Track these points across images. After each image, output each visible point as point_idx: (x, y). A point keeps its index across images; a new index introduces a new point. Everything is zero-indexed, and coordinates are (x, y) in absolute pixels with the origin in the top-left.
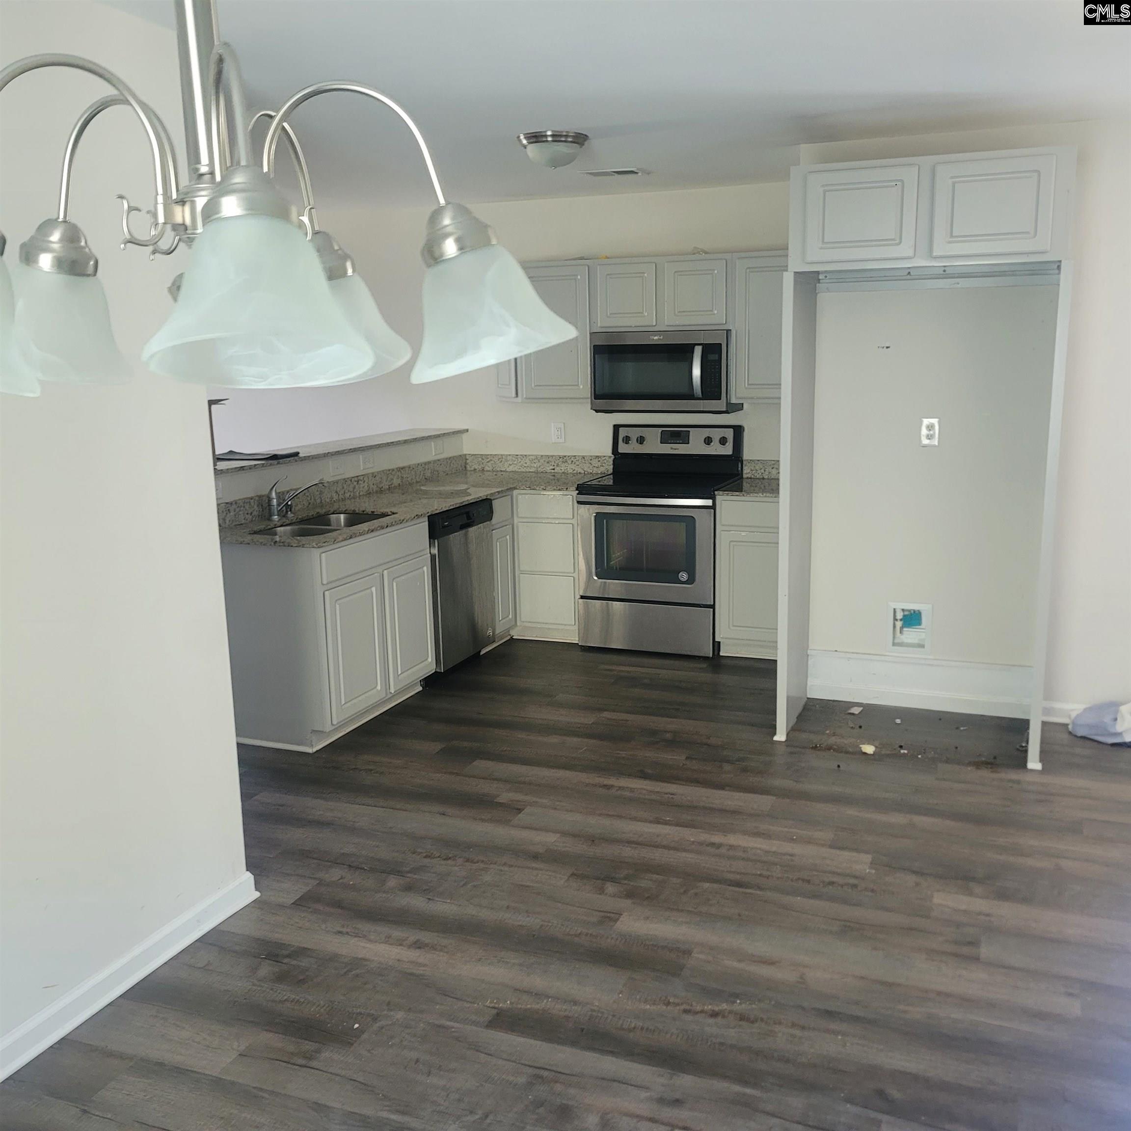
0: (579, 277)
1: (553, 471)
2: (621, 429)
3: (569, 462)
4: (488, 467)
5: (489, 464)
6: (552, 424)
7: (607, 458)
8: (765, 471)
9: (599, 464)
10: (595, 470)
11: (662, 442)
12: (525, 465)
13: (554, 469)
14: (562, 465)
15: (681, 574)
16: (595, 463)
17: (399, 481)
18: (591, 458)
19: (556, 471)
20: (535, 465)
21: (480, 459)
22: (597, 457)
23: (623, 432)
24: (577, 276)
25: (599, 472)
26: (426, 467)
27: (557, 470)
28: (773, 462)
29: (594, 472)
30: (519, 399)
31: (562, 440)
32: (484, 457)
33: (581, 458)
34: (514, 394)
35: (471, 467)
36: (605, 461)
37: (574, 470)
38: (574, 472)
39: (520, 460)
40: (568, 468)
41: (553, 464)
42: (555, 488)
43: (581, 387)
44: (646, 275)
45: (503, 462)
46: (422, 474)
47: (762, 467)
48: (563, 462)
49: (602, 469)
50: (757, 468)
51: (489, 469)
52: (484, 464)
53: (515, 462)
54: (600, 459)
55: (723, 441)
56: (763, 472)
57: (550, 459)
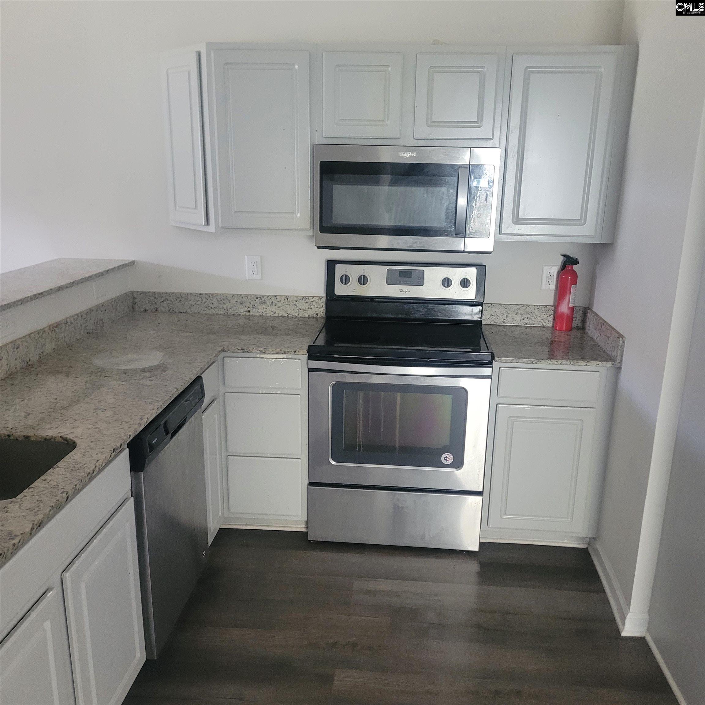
0: (297, 67)
1: (248, 314)
2: (338, 266)
3: (268, 303)
4: (163, 307)
5: (165, 304)
6: (246, 257)
7: (316, 299)
8: (507, 316)
9: (307, 306)
10: (301, 314)
11: (388, 283)
12: (212, 306)
13: (249, 312)
14: (260, 307)
15: (444, 456)
16: (302, 304)
17: (53, 345)
18: (296, 299)
19: (251, 313)
20: (225, 307)
21: (152, 298)
22: (304, 297)
23: (340, 270)
24: (293, 65)
25: (307, 316)
26: (88, 316)
27: (253, 312)
28: (518, 307)
29: (300, 316)
30: (212, 228)
31: (258, 277)
32: (156, 296)
33: (283, 298)
34: (203, 222)
35: (139, 307)
36: (314, 303)
37: (275, 313)
38: (275, 315)
39: (204, 300)
40: (268, 310)
41: (248, 305)
42: (278, 350)
43: (299, 215)
44: (390, 69)
45: (182, 302)
46: (83, 327)
47: (504, 312)
48: (260, 303)
49: (310, 313)
50: (498, 313)
51: (164, 310)
52: (158, 304)
53: (199, 303)
54: (307, 300)
55: (465, 283)
56: (505, 318)
57: (244, 299)
